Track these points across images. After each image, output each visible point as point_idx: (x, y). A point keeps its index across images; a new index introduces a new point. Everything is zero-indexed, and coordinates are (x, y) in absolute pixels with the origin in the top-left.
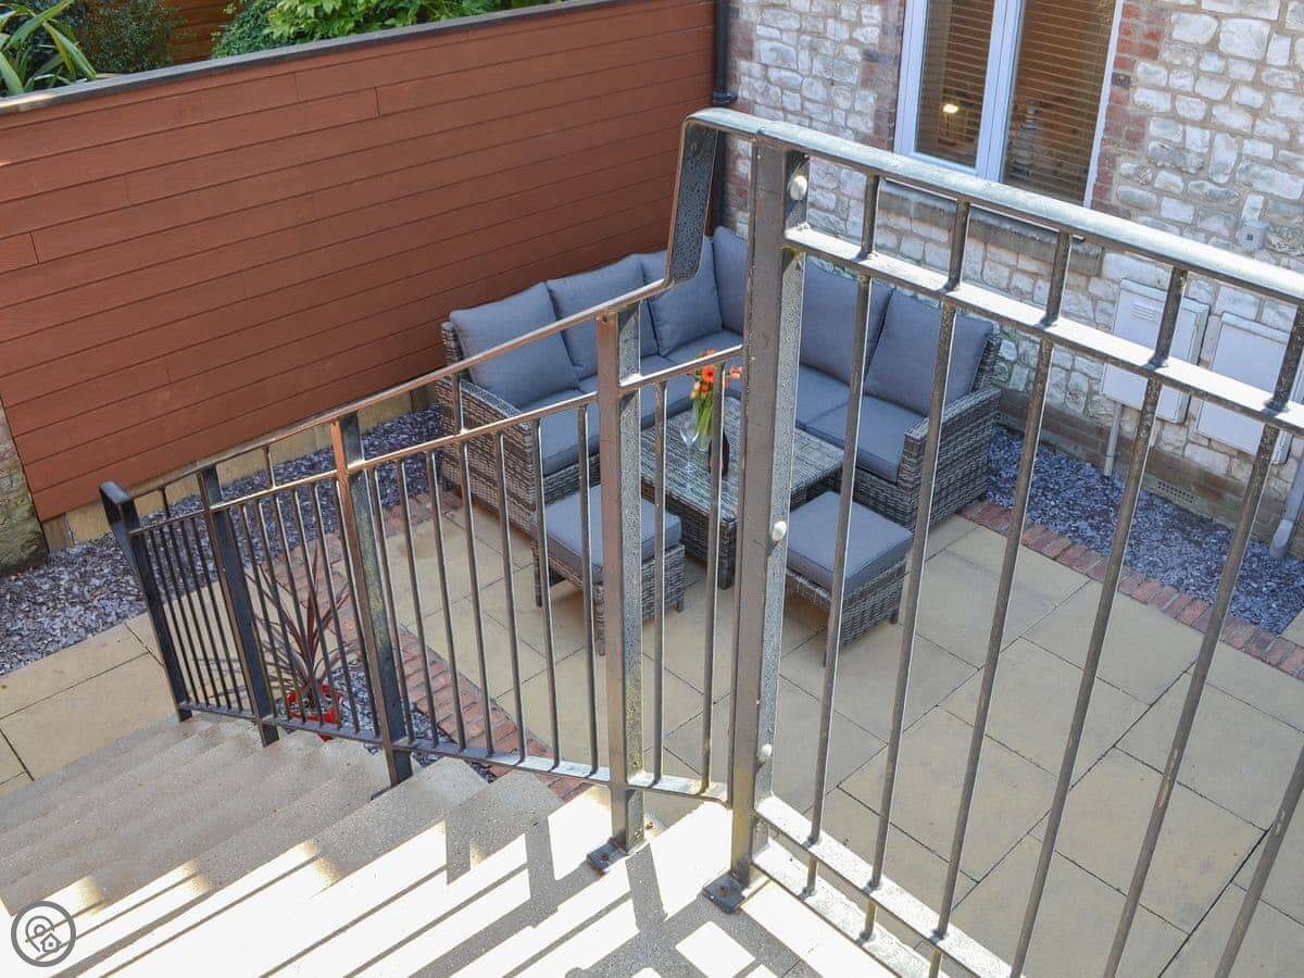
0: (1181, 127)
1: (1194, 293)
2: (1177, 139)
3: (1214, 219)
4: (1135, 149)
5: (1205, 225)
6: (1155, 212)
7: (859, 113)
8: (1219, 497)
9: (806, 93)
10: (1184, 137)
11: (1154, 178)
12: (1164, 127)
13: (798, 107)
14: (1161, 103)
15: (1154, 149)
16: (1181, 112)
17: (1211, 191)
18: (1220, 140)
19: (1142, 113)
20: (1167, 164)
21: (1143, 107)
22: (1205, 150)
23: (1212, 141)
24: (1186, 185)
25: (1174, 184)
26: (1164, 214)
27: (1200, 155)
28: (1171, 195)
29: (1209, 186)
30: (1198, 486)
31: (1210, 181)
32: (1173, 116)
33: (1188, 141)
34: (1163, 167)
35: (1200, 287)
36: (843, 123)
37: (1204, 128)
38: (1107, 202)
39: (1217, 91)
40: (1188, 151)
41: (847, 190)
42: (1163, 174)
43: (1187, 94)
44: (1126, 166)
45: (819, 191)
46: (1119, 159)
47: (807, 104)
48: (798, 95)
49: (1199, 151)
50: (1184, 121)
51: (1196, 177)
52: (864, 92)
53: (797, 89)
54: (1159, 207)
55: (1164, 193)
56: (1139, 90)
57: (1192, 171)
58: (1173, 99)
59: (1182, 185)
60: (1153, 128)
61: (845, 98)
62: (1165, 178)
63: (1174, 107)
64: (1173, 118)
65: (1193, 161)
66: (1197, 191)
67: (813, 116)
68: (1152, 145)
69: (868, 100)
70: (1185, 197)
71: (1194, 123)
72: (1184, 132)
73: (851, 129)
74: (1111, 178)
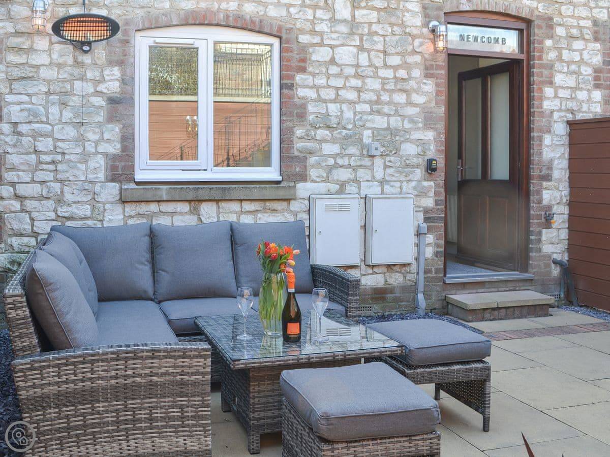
0: (324, 105)
1: (350, 190)
2: (324, 111)
3: (351, 148)
4: (303, 121)
5: (347, 152)
6: (319, 154)
7: (108, 140)
9: (57, 136)
10: (327, 109)
11: (315, 135)
12: (316, 106)
13: (52, 148)
14: (311, 94)
15: (313, 119)
16: (323, 97)
17: (346, 134)
18: (344, 107)
19: (303, 101)
20: (322, 125)
21: (303, 98)
22: (339, 114)
23: (341, 108)
24: (332, 135)
25: (327, 135)
26: (325, 152)
27: (337, 117)
28: (326, 141)
29: (345, 132)
30: (372, 299)
31: (345, 128)
32: (320, 100)
33: (330, 111)
34: (320, 127)
35: (351, 186)
36: (93, 150)
37: (335, 103)
39: (339, 83)
40: (331, 116)
41: (102, 198)
42: (320, 132)
43: (324, 87)
44: (299, 132)
46: (295, 129)
47: (60, 144)
48: (50, 139)
49: (336, 114)
50: (325, 101)
51: (336, 128)
52: (110, 126)
53: (50, 135)
54: (321, 149)
55: (320, 141)
56: (299, 90)
57: (335, 126)
58: (318, 92)
59: (330, 135)
60: (311, 108)
61: (94, 133)
63: (319, 95)
65: (334, 121)
66: (338, 136)
67: (65, 151)
68: (311, 117)
70: (333, 141)
71: (331, 101)
72: (327, 107)
73: (101, 153)
74: (292, 141)
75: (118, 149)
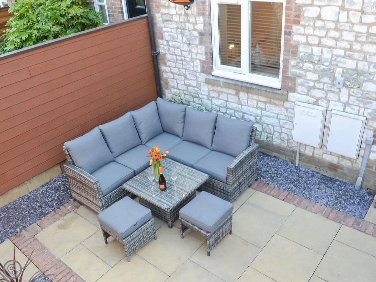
0: (310, 47)
1: (321, 104)
2: (310, 52)
3: (325, 78)
4: (295, 56)
5: (322, 80)
6: (304, 78)
7: (200, 54)
8: (336, 171)
9: (182, 49)
10: (312, 50)
11: (303, 66)
12: (304, 48)
13: (180, 54)
14: (303, 39)
15: (302, 56)
16: (310, 42)
17: (323, 68)
18: (325, 50)
19: (296, 44)
20: (307, 61)
21: (296, 41)
22: (320, 54)
23: (322, 51)
24: (314, 67)
25: (310, 67)
26: (308, 78)
27: (318, 56)
28: (310, 71)
29: (322, 67)
30: (328, 167)
31: (323, 65)
32: (307, 44)
33: (314, 52)
34: (305, 62)
35: (323, 101)
36: (195, 57)
37: (319, 47)
38: (287, 76)
39: (322, 33)
40: (314, 55)
41: (200, 79)
42: (306, 64)
43: (311, 35)
44: (293, 63)
45: (190, 81)
46: (290, 61)
47: (183, 52)
48: (179, 50)
49: (318, 55)
50: (311, 45)
51: (318, 64)
52: (201, 46)
53: (179, 48)
54: (306, 75)
55: (306, 70)
56: (295, 36)
57: (316, 62)
58: (307, 38)
59: (313, 67)
60: (301, 49)
61: (195, 49)
62: (307, 65)
63: (307, 40)
64: (308, 44)
65: (316, 59)
66: (318, 69)
67: (185, 56)
68: (301, 54)
69: (202, 49)
70: (315, 71)
71: (315, 45)
72: (312, 49)
73: (199, 59)
74: (288, 67)
75: (204, 58)
